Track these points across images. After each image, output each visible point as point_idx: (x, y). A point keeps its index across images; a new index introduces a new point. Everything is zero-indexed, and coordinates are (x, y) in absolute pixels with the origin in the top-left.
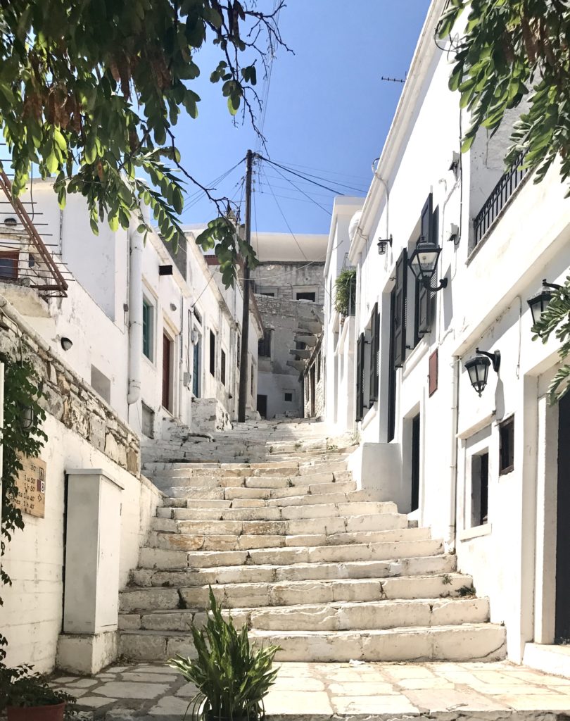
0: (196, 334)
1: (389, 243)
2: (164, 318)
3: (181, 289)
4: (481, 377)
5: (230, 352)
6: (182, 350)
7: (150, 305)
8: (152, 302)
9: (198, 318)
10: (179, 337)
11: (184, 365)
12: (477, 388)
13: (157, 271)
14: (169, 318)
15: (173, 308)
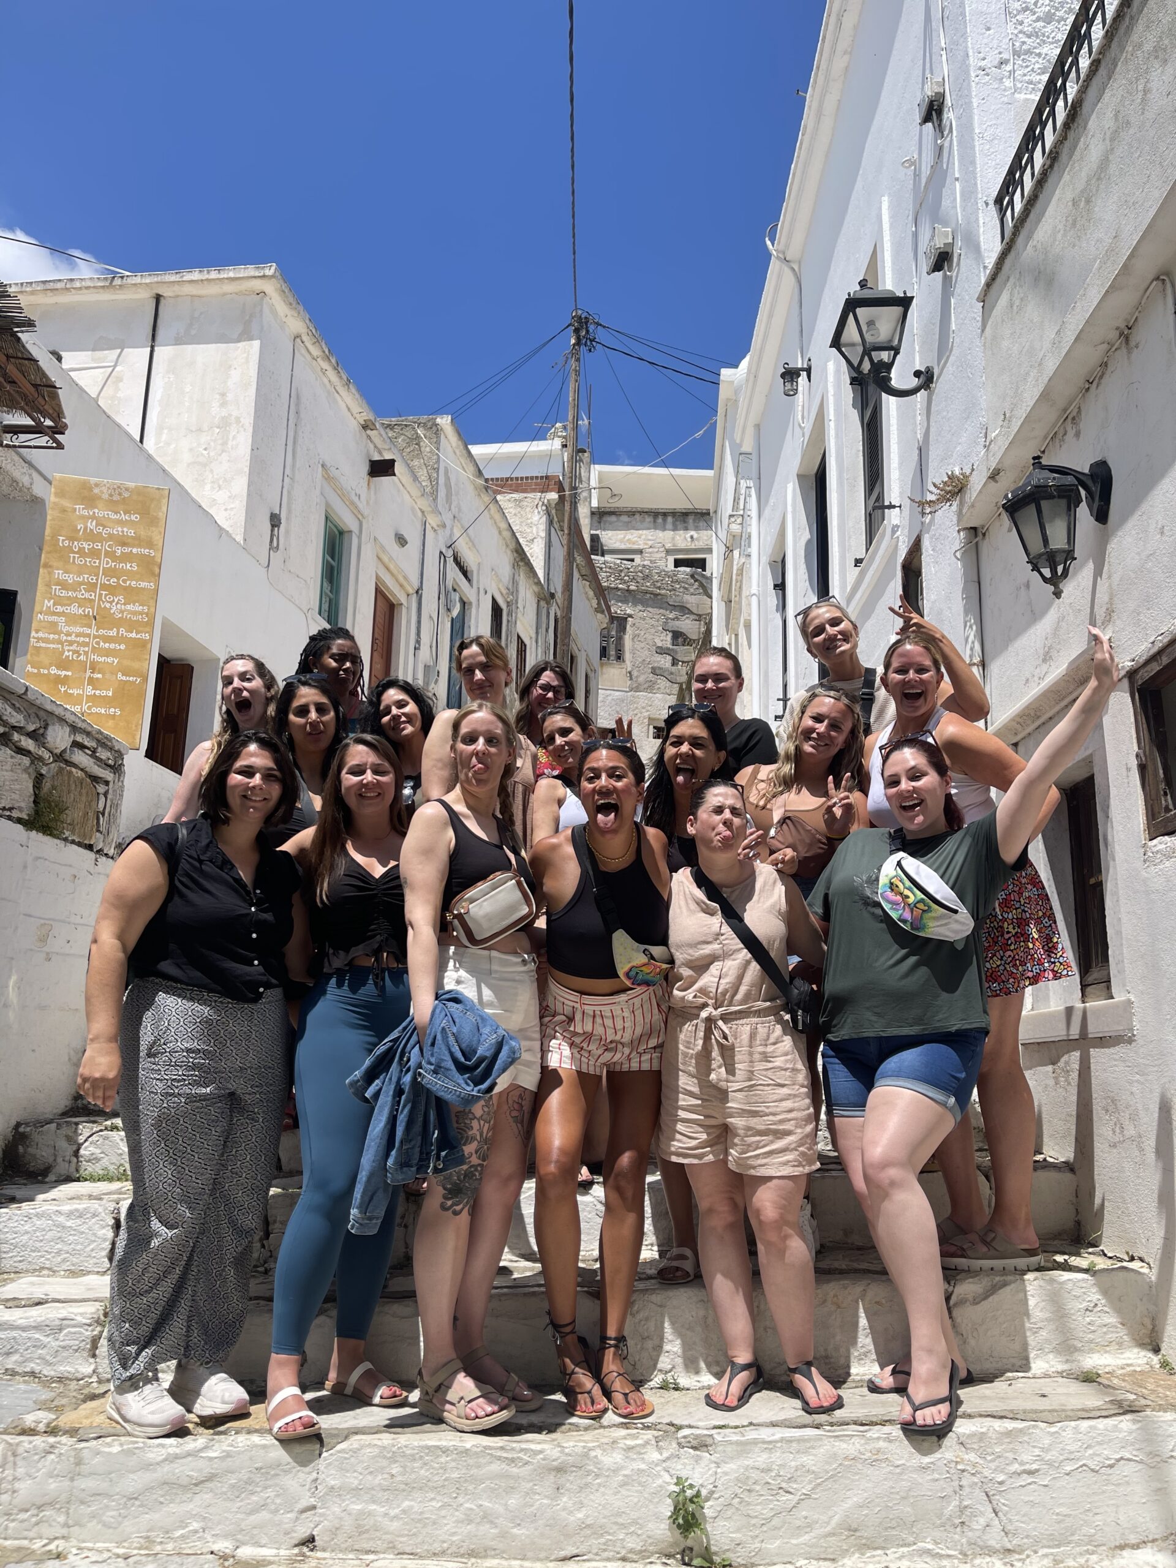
0: (456, 597)
1: (804, 374)
2: (379, 558)
3: (423, 512)
4: (1058, 541)
5: (537, 642)
6: (419, 622)
7: (346, 529)
8: (348, 521)
9: (465, 573)
10: (414, 598)
11: (425, 654)
12: (1047, 572)
13: (365, 468)
14: (391, 558)
15: (401, 541)
